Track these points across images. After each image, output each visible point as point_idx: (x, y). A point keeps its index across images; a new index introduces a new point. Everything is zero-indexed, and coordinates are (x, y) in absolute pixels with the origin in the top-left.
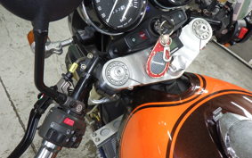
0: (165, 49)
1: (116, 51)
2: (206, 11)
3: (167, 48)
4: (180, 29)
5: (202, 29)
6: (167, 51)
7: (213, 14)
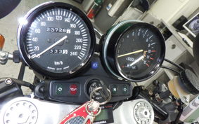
0: (88, 117)
1: (42, 90)
2: (157, 96)
3: (91, 117)
4: (120, 102)
5: (143, 113)
6: (89, 120)
7: (164, 102)
